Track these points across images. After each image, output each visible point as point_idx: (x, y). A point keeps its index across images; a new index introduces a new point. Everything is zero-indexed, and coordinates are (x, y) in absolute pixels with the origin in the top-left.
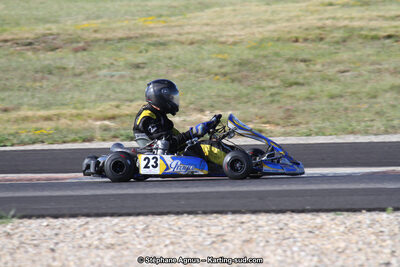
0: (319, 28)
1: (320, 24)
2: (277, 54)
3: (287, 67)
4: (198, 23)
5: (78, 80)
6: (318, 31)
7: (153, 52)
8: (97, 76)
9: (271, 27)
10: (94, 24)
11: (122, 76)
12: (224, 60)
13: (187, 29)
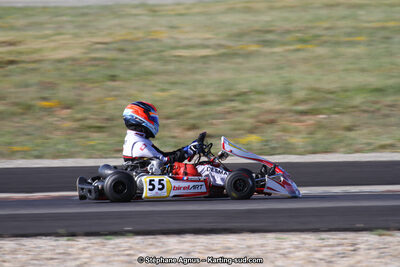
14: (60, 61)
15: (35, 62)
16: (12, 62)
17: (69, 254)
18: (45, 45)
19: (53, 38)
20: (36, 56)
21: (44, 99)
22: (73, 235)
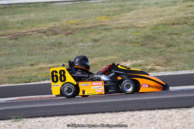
0: (185, 18)
1: (185, 16)
2: (164, 32)
3: (168, 37)
4: (126, 19)
5: (67, 49)
6: (184, 20)
7: (104, 33)
8: (77, 46)
9: (162, 18)
10: (77, 21)
11: (88, 46)
12: (138, 35)
13: (121, 21)
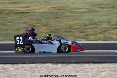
14: (42, 12)
15: (34, 13)
16: (27, 13)
17: (57, 69)
18: (37, 8)
19: (39, 6)
20: (34, 11)
21: (38, 23)
22: (57, 63)
